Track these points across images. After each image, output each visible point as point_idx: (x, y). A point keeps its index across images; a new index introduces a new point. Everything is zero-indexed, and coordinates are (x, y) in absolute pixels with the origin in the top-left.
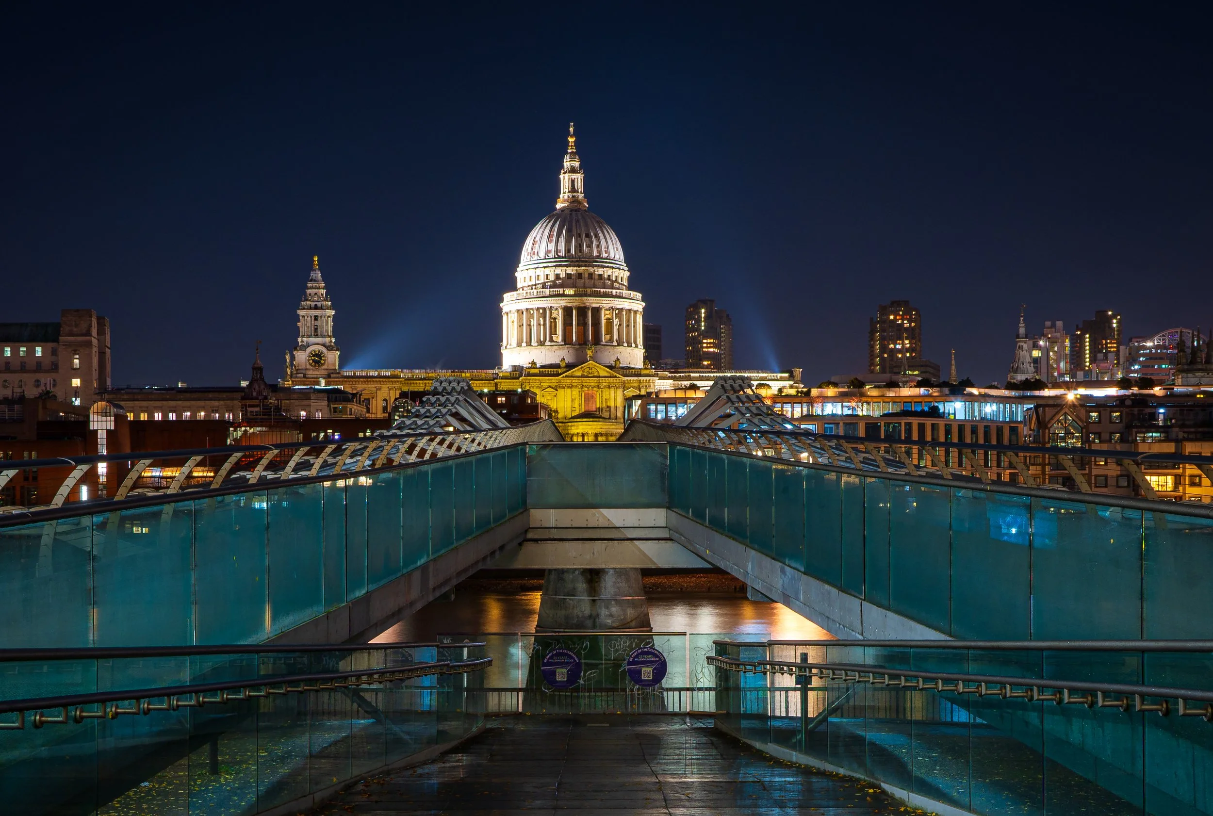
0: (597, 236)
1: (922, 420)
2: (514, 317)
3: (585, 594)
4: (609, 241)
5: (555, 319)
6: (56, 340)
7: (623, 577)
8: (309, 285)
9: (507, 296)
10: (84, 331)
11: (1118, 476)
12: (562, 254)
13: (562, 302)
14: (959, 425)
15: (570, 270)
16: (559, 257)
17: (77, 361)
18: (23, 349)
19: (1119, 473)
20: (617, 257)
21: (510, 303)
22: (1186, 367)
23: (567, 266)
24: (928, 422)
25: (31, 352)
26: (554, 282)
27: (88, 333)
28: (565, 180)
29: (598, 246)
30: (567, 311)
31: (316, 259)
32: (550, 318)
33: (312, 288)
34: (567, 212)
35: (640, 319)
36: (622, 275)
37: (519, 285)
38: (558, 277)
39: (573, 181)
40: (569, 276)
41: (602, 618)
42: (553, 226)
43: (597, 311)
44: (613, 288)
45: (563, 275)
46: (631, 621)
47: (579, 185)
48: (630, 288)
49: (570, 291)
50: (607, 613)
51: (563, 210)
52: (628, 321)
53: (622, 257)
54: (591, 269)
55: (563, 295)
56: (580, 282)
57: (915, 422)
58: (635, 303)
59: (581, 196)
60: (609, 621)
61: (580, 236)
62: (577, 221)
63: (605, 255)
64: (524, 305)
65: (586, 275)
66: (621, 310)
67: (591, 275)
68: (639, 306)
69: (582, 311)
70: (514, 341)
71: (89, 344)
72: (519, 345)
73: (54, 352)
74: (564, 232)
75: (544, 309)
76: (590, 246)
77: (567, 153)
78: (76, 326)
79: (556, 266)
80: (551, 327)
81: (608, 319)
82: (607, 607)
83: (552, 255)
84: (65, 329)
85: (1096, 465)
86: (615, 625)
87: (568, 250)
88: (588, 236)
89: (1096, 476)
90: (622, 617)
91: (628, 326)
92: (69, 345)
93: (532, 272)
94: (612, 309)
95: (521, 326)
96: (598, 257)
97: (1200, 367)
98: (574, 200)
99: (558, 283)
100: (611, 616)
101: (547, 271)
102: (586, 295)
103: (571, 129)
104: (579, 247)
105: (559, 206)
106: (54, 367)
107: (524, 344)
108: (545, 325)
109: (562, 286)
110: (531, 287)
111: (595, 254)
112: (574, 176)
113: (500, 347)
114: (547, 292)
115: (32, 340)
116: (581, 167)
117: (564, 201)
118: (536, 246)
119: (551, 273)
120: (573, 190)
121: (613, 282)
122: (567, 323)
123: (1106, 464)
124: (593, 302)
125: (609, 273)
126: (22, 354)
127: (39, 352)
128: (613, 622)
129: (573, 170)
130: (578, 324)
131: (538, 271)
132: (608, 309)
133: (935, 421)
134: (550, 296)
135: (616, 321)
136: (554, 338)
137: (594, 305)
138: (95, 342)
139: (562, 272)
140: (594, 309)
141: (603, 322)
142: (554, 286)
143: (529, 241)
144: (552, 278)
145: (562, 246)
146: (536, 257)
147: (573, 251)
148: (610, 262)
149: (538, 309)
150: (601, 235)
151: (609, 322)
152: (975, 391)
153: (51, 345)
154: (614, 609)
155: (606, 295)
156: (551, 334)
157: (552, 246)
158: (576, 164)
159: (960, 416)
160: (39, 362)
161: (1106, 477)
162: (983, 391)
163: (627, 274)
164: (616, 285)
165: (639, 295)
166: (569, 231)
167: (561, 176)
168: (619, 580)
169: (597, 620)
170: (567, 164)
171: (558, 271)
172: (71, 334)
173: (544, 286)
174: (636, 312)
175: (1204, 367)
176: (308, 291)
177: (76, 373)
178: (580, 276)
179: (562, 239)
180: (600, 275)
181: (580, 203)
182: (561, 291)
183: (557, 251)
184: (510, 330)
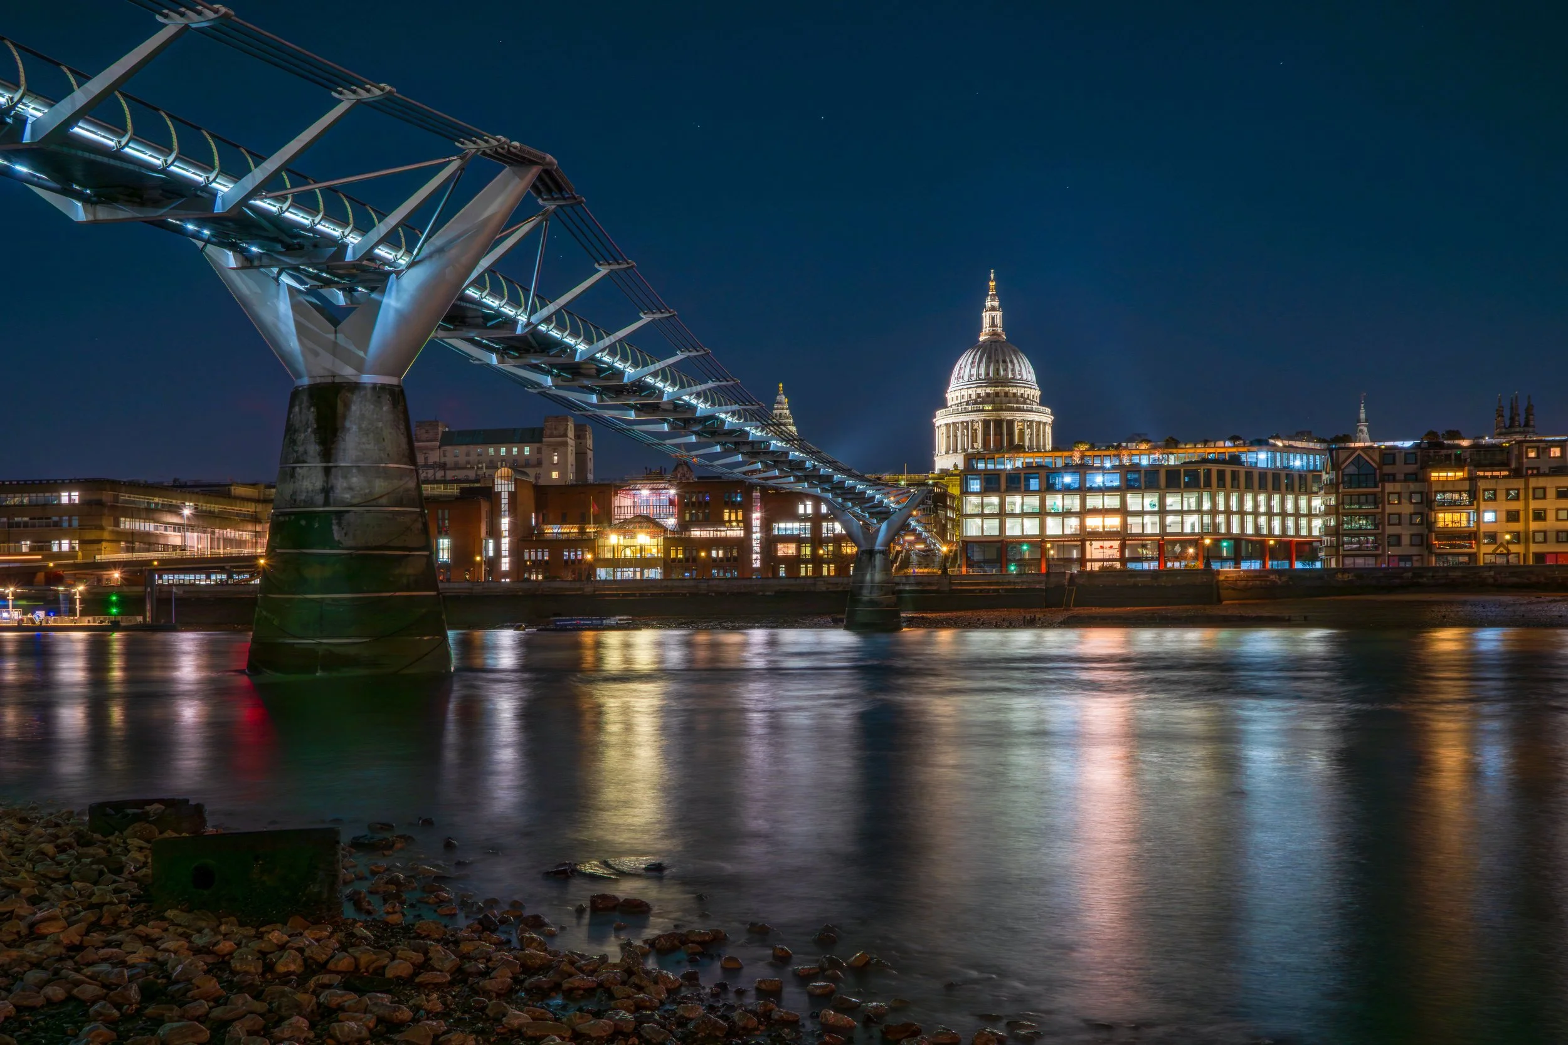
0: (1012, 362)
1: (1221, 467)
2: (944, 429)
3: (318, 459)
4: (1023, 366)
5: (976, 430)
6: (540, 441)
7: (371, 435)
8: (776, 406)
9: (939, 413)
10: (562, 433)
11: (1411, 515)
12: (983, 377)
13: (982, 416)
14: (1260, 473)
15: (988, 390)
16: (980, 379)
17: (556, 458)
18: (515, 449)
19: (1412, 511)
20: (1030, 379)
21: (941, 419)
22: (1504, 430)
23: (986, 387)
24: (1228, 469)
25: (521, 451)
26: (976, 400)
27: (565, 435)
28: (986, 317)
29: (1013, 370)
30: (986, 423)
31: (781, 385)
32: (972, 429)
33: (777, 409)
34: (988, 343)
35: (1049, 430)
36: (1033, 393)
37: (949, 405)
38: (979, 396)
39: (993, 318)
40: (988, 395)
41: (337, 491)
42: (975, 355)
43: (1011, 423)
44: (1025, 403)
45: (983, 394)
46: (381, 497)
47: (998, 321)
48: (1041, 404)
49: (988, 407)
50: (345, 485)
51: (984, 342)
52: (1038, 431)
53: (1034, 379)
54: (1007, 389)
55: (983, 410)
56: (997, 399)
57: (1214, 468)
58: (1046, 417)
59: (1000, 330)
60: (347, 496)
61: (997, 362)
62: (996, 350)
63: (1018, 377)
64: (950, 420)
65: (1003, 394)
66: (1032, 422)
67: (1006, 394)
68: (1049, 419)
69: (999, 423)
70: (943, 450)
71: (565, 444)
72: (947, 452)
73: (539, 451)
74: (984, 359)
75: (967, 422)
76: (1006, 370)
77: (988, 295)
78: (555, 429)
79: (977, 387)
80: (972, 436)
81: (1020, 429)
82: (345, 477)
83: (974, 378)
84: (547, 432)
85: (1389, 504)
86: (355, 501)
87: (987, 374)
88: (1004, 361)
89: (1390, 514)
90: (367, 491)
91: (1038, 435)
92: (549, 445)
93: (958, 394)
94: (1023, 421)
95: (948, 437)
96: (1013, 378)
97: (1517, 430)
98: (994, 333)
99: (979, 401)
100: (351, 489)
101: (970, 391)
102: (1002, 410)
103: (992, 276)
104: (997, 371)
105: (981, 339)
106: (539, 463)
107: (951, 452)
108: (968, 436)
109: (982, 403)
110: (957, 405)
111: (1010, 376)
112: (994, 313)
113: (933, 455)
114: (969, 408)
115: (522, 441)
116: (1000, 306)
117: (986, 334)
118: (962, 372)
119: (973, 393)
120: (993, 325)
121: (1025, 399)
122: (986, 434)
123: (1399, 503)
124: (1007, 415)
125: (1022, 391)
126: (515, 453)
127: (527, 450)
128: (353, 497)
129: (993, 309)
130: (995, 435)
131: (963, 392)
132: (1021, 421)
133: (1236, 468)
134: (972, 411)
135: (1027, 431)
136: (975, 446)
137: (1009, 418)
138: (571, 442)
139: (981, 391)
140: (1008, 421)
141: (1016, 431)
142: (976, 403)
143: (957, 367)
144: (974, 397)
145: (982, 371)
146: (961, 381)
147: (991, 375)
148: (1024, 383)
149: (962, 422)
150: (1015, 361)
151: (1022, 432)
152: (1280, 444)
153: (538, 445)
154: (355, 480)
155: (1019, 410)
156: (972, 443)
157: (974, 371)
158: (996, 304)
159: (1262, 464)
160: (527, 459)
161: (1399, 515)
162: (1287, 443)
163: (1039, 393)
164: (1028, 401)
165: (1048, 410)
166: (989, 358)
167: (984, 314)
168: (364, 440)
169: (331, 495)
170: (988, 304)
171: (979, 391)
172: (550, 437)
173: (967, 403)
174: (1045, 424)
175: (1522, 430)
176: (775, 412)
177: (555, 467)
178: (997, 394)
179: (983, 365)
180: (1014, 394)
181: (999, 335)
182: (981, 407)
183: (978, 375)
184: (941, 441)
